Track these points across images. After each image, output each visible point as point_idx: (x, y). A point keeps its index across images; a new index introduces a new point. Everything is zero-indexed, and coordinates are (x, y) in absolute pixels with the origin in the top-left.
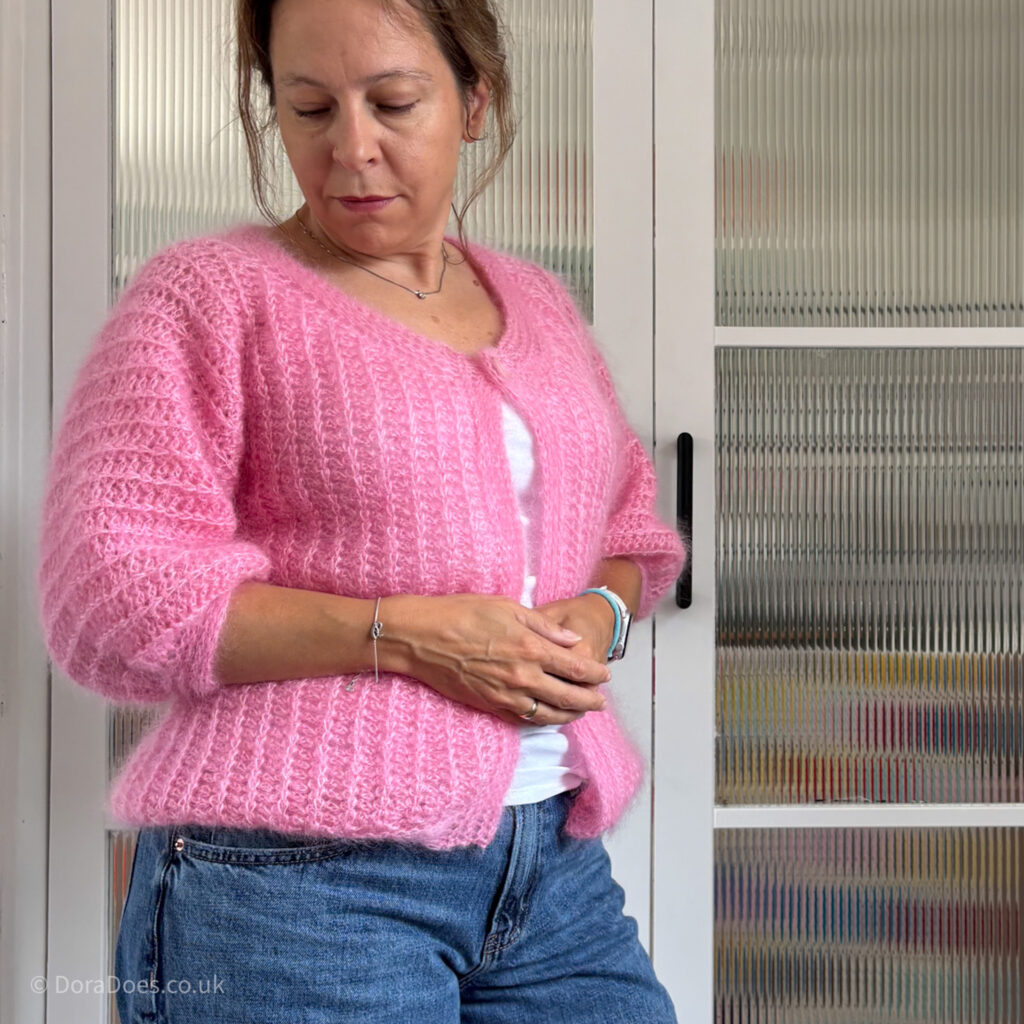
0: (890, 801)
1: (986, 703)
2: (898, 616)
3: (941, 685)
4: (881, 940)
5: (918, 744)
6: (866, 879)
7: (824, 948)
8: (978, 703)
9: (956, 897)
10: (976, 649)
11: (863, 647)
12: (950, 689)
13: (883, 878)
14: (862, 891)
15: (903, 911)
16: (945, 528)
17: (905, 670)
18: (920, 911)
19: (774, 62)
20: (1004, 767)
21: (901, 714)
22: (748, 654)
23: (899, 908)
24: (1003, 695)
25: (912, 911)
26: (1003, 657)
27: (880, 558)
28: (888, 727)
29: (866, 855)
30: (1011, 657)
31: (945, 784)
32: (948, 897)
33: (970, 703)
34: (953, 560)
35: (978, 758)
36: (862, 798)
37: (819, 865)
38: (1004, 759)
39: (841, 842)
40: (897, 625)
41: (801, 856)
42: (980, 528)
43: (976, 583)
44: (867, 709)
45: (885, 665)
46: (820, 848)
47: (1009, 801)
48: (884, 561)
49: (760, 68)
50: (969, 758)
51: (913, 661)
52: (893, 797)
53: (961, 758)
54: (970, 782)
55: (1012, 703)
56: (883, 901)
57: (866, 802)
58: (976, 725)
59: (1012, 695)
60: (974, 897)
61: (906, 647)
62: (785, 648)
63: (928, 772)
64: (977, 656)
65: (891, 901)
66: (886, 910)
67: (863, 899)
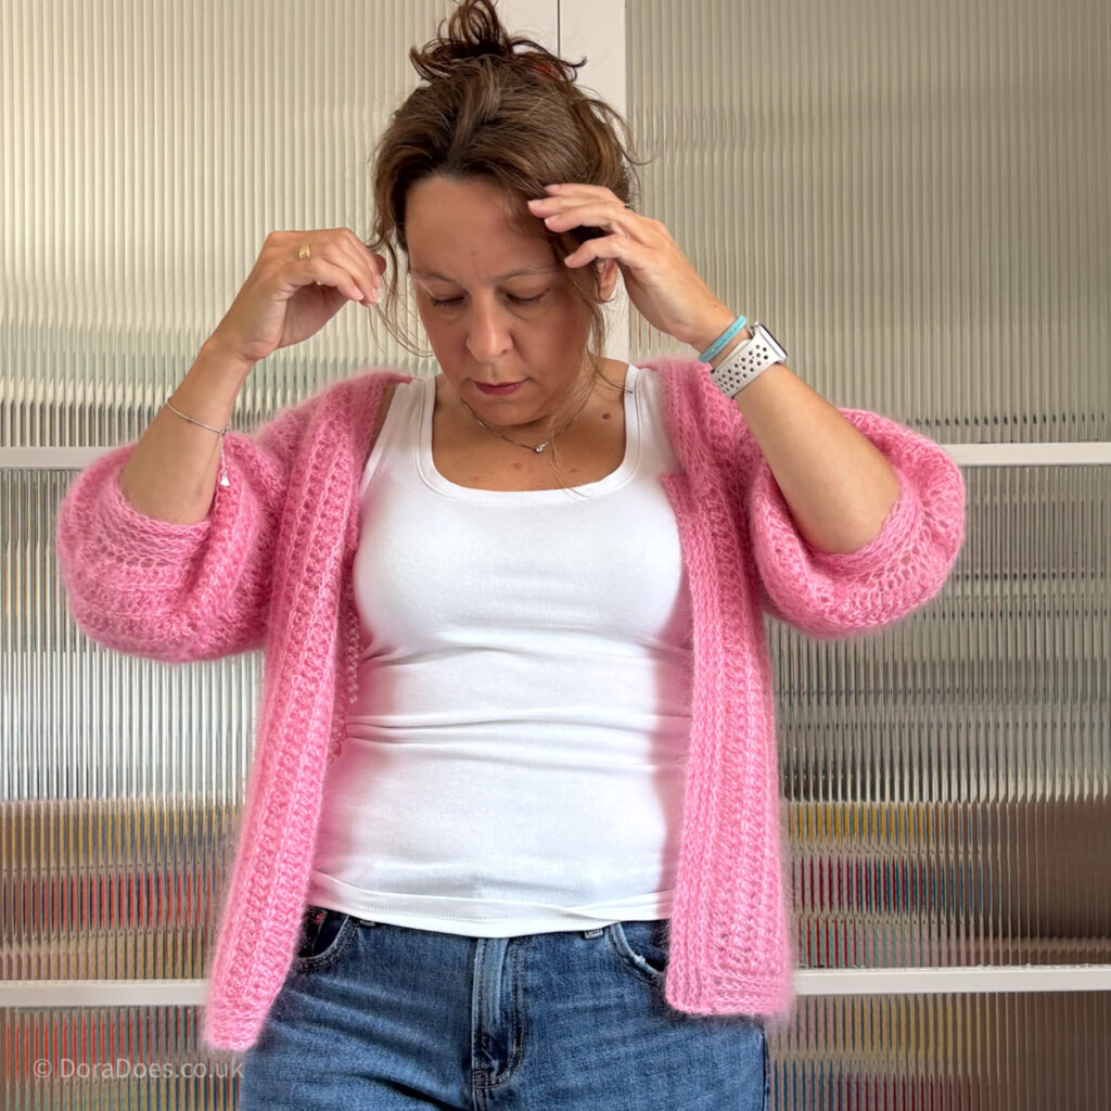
0: (829, 966)
1: (933, 857)
2: (835, 763)
3: (883, 838)
5: (859, 904)
6: (803, 1051)
8: (924, 857)
9: (902, 1071)
10: (921, 798)
11: (807, 797)
12: (892, 843)
13: (832, 1051)
14: (799, 1065)
15: (845, 1086)
16: (886, 666)
17: (844, 821)
18: (863, 1086)
19: (692, 157)
20: (953, 927)
21: (839, 870)
23: (839, 1084)
24: (952, 848)
25: (854, 1086)
26: (951, 806)
27: (814, 699)
28: (826, 885)
29: (803, 1025)
30: (960, 806)
31: (889, 948)
32: (893, 1071)
33: (915, 857)
34: (895, 701)
35: (924, 918)
38: (953, 919)
40: (835, 772)
42: (924, 665)
43: (921, 726)
44: (812, 866)
45: (822, 818)
47: (959, 964)
48: (819, 702)
50: (915, 918)
51: (852, 812)
52: (832, 961)
53: (906, 917)
54: (916, 944)
55: (961, 857)
56: (822, 1076)
57: (802, 967)
58: (922, 881)
59: (961, 848)
60: (922, 1071)
61: (844, 797)
63: (870, 934)
64: (923, 806)
65: (831, 1076)
66: (826, 1085)
67: (800, 1074)
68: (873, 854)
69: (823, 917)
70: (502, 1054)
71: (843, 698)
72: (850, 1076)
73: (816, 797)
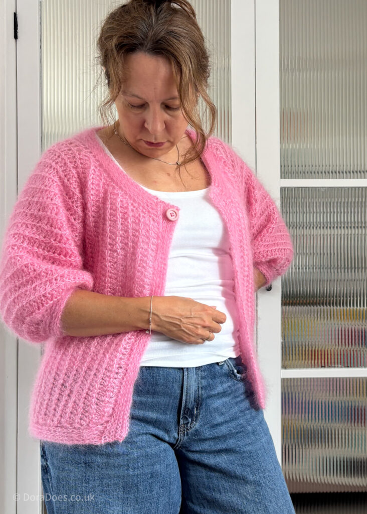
0: (351, 367)
2: (353, 293)
4: (348, 422)
5: (362, 344)
6: (341, 398)
7: (325, 425)
11: (340, 306)
13: (348, 397)
14: (340, 403)
17: (356, 315)
18: (363, 410)
19: (303, 74)
21: (355, 332)
22: (294, 309)
23: (355, 409)
25: (360, 410)
27: (346, 270)
28: (350, 337)
29: (341, 388)
36: (340, 366)
37: (323, 392)
39: (331, 383)
40: (353, 297)
41: (316, 389)
44: (342, 330)
45: (348, 313)
46: (323, 386)
48: (348, 272)
49: (297, 77)
51: (360, 312)
52: (352, 365)
56: (348, 406)
57: (341, 367)
62: (309, 306)
65: (352, 406)
66: (350, 410)
67: (340, 405)
68: (364, 326)
69: (349, 349)
70: (192, 415)
71: (360, 270)
72: (358, 406)
73: (347, 306)
